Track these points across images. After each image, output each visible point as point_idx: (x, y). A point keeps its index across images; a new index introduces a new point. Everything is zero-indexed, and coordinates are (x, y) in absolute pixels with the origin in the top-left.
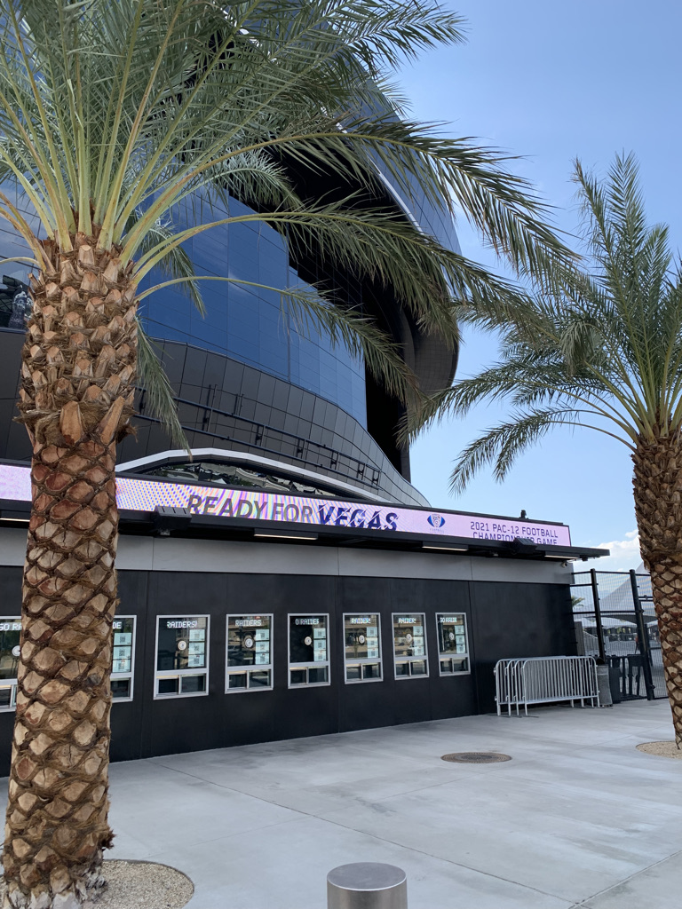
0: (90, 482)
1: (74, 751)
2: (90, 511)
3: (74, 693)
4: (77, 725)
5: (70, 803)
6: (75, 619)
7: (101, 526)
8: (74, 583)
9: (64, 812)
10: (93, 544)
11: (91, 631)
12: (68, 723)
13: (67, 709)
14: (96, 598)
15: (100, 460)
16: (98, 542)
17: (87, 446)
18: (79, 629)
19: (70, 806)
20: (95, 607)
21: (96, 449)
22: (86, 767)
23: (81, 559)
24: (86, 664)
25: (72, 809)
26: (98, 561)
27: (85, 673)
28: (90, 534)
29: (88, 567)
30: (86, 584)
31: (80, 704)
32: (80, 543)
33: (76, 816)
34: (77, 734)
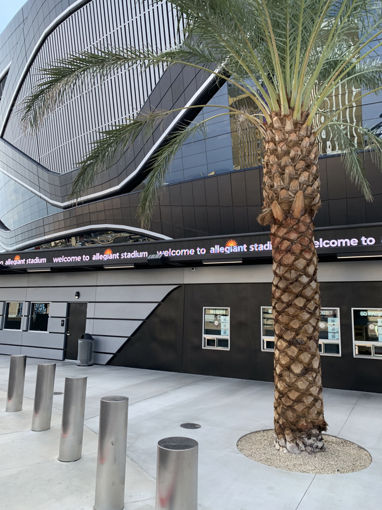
0: (288, 240)
3: (290, 347)
4: (292, 363)
5: (292, 400)
6: (287, 310)
7: (297, 262)
8: (285, 292)
9: (289, 404)
10: (293, 272)
11: (295, 317)
12: (288, 361)
13: (287, 354)
14: (298, 299)
15: (294, 227)
16: (296, 270)
17: (286, 221)
20: (297, 304)
21: (292, 222)
22: (298, 385)
23: (286, 279)
24: (294, 333)
25: (293, 403)
26: (297, 280)
27: (294, 338)
28: (291, 267)
29: (292, 283)
30: (291, 292)
31: (293, 353)
32: (286, 272)
33: (296, 407)
34: (293, 367)
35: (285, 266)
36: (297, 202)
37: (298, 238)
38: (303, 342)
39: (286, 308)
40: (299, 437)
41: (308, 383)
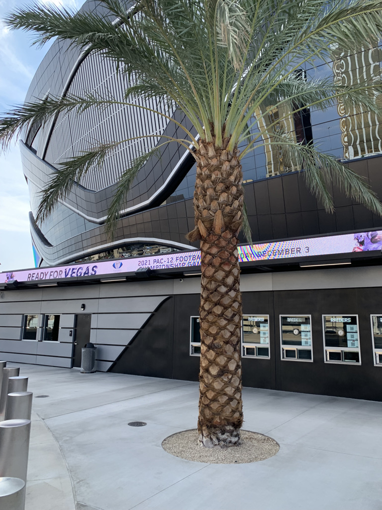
0: (210, 254)
1: (210, 377)
2: (211, 268)
3: (208, 351)
4: (210, 366)
5: (209, 399)
6: (207, 317)
7: (216, 274)
8: (207, 301)
9: (207, 403)
10: (213, 282)
11: (213, 323)
12: (207, 363)
13: (206, 357)
14: (216, 307)
15: (215, 243)
16: (215, 281)
17: (209, 238)
18: (208, 322)
19: (209, 401)
20: (215, 312)
21: (214, 238)
22: (215, 385)
23: (208, 290)
24: (212, 338)
25: (210, 402)
26: (216, 290)
27: (213, 342)
28: (211, 278)
29: (212, 293)
30: (211, 301)
31: (212, 356)
32: (208, 283)
33: (212, 406)
34: (211, 369)
35: (207, 277)
36: (217, 221)
37: (218, 252)
38: (220, 347)
39: (207, 315)
40: (214, 433)
41: (223, 384)
